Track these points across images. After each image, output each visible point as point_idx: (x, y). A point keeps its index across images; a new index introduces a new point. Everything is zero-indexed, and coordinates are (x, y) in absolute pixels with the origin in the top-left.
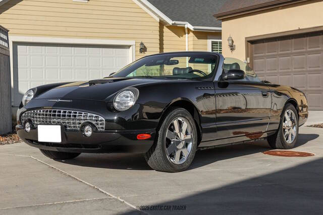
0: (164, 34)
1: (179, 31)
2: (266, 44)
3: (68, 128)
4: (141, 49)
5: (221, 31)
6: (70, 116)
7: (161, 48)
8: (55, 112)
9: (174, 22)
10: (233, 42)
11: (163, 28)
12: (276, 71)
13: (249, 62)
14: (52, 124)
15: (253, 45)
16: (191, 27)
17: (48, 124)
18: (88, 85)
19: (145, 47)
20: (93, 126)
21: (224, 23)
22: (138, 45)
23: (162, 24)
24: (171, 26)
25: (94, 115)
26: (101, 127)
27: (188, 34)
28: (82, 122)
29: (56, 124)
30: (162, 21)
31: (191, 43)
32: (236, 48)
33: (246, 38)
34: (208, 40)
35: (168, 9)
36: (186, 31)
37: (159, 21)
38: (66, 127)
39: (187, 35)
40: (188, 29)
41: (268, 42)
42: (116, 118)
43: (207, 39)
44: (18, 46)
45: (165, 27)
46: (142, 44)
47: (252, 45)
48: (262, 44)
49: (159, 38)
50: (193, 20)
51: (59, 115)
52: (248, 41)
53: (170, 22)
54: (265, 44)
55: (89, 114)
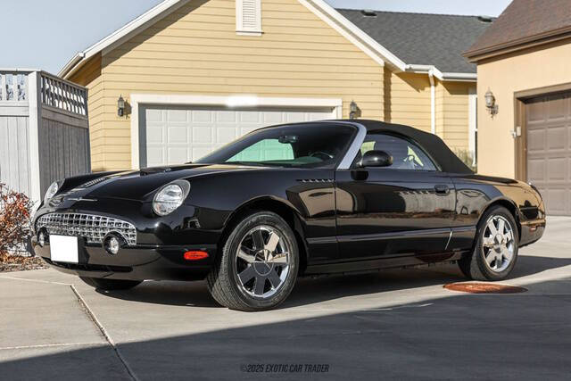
0: (392, 87)
1: (419, 81)
2: (548, 103)
3: (90, 242)
4: (352, 112)
5: (476, 79)
6: (91, 223)
7: (387, 111)
8: (72, 216)
9: (408, 67)
10: (494, 100)
11: (391, 76)
12: (562, 150)
13: (519, 134)
14: (68, 235)
15: (528, 106)
16: (439, 75)
17: (64, 235)
18: (139, 176)
19: (358, 109)
20: (121, 239)
21: (480, 68)
22: (347, 106)
23: (388, 69)
24: (403, 73)
25: (123, 222)
26: (132, 240)
27: (435, 85)
28: (107, 232)
29: (74, 235)
30: (389, 65)
31: (440, 101)
32: (500, 110)
33: (515, 93)
34: (470, 96)
35: (403, 45)
36: (432, 82)
37: (383, 65)
38: (85, 239)
39: (433, 87)
40: (435, 78)
41: (551, 100)
42: (157, 225)
43: (468, 94)
44: (147, 110)
45: (393, 75)
46: (353, 104)
47: (524, 105)
48: (542, 103)
49: (383, 94)
50: (443, 61)
51: (78, 222)
52: (519, 99)
53: (402, 66)
54: (546, 103)
55: (116, 221)
